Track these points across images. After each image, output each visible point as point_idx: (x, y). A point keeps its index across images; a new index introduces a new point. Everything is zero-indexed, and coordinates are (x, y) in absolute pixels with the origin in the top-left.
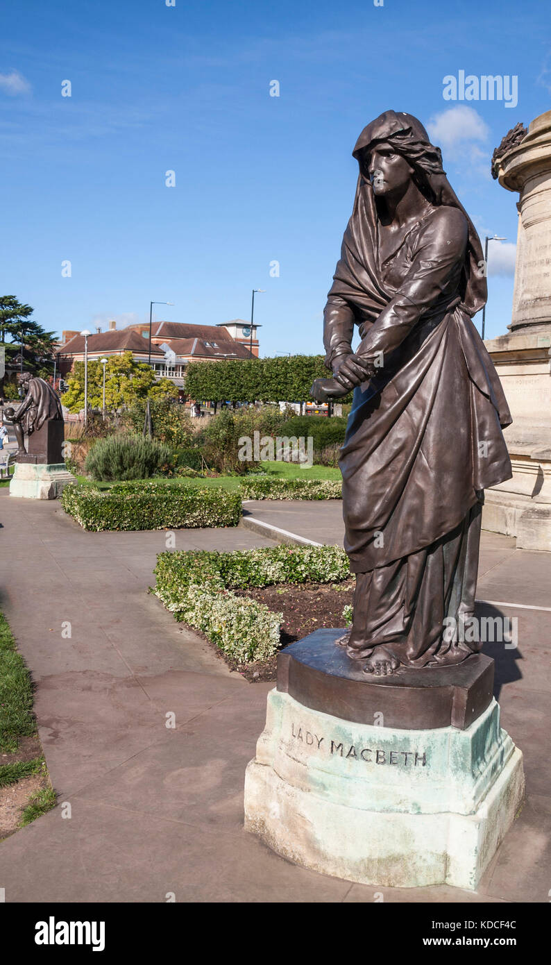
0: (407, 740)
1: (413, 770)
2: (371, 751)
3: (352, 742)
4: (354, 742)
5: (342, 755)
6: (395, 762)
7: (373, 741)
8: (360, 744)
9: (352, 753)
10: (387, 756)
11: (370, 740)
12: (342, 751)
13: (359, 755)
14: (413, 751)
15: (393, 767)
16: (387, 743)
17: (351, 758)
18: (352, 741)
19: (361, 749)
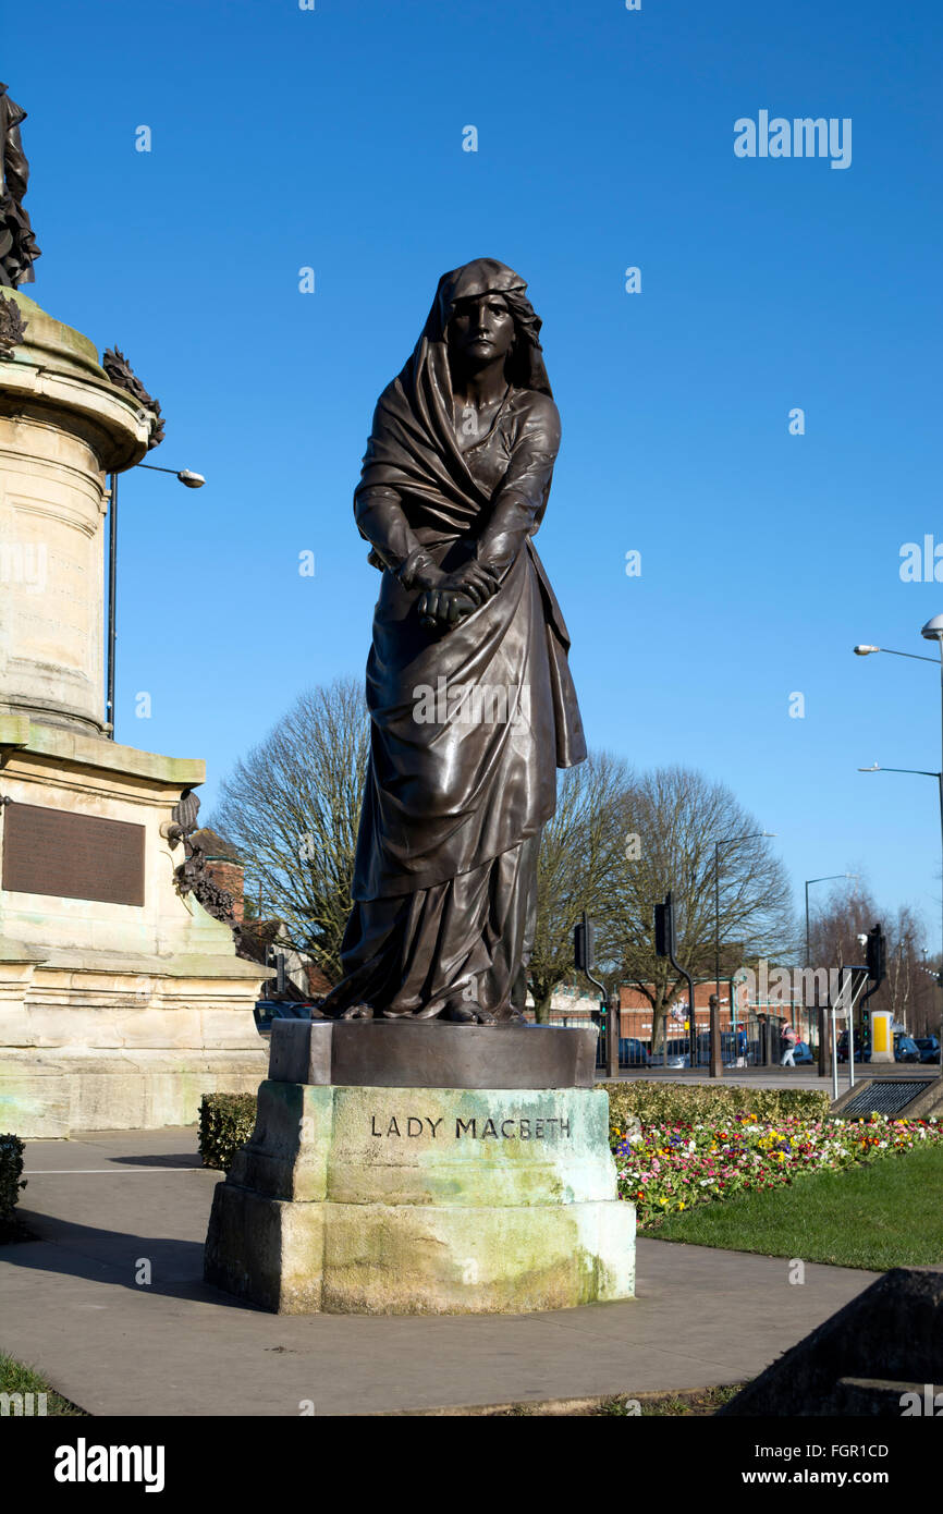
0: (552, 1101)
1: (559, 1144)
2: (512, 1122)
3: (488, 1114)
4: (492, 1112)
5: (474, 1137)
6: (541, 1134)
7: (516, 1106)
8: (500, 1114)
9: (490, 1130)
10: (533, 1130)
11: (512, 1105)
12: (474, 1130)
13: (499, 1132)
14: (558, 1117)
15: (539, 1141)
16: (532, 1106)
17: (488, 1138)
18: (489, 1110)
19: (501, 1121)
